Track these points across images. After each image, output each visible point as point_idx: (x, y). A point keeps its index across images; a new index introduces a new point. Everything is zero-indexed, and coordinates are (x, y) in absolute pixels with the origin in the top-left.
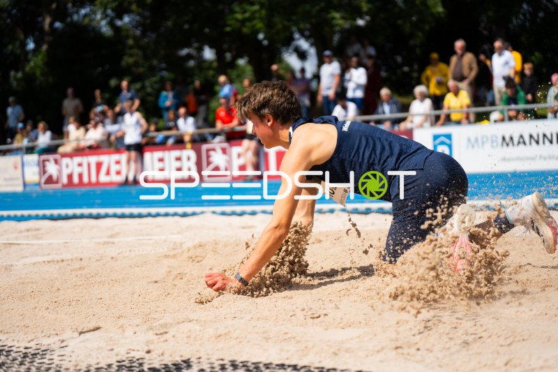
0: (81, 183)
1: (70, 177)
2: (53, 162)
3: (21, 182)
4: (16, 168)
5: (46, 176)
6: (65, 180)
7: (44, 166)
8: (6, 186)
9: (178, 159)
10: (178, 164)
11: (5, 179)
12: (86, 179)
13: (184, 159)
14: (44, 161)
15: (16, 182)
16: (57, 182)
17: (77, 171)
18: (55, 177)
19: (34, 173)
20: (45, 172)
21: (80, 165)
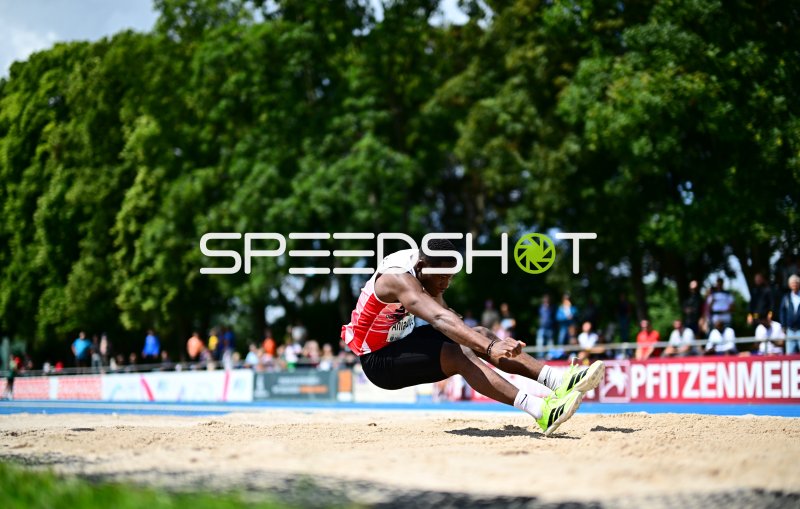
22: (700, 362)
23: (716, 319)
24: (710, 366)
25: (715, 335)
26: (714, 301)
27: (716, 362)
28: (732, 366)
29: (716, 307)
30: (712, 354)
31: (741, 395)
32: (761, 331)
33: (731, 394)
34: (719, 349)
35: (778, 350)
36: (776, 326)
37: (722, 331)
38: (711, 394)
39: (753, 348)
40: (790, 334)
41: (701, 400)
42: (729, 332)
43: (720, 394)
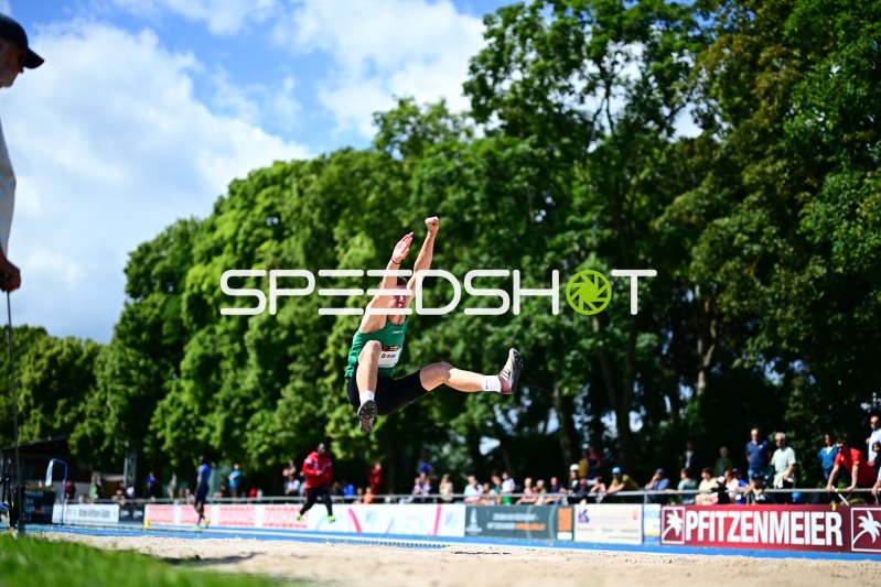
0: (706, 541)
1: (695, 532)
2: (676, 513)
3: (639, 535)
4: (635, 518)
5: (669, 529)
6: (689, 537)
7: (667, 519)
8: (624, 538)
9: (821, 522)
10: (821, 528)
11: (623, 531)
12: (712, 538)
13: (828, 522)
14: (667, 512)
15: (634, 535)
16: (679, 538)
17: (703, 526)
18: (677, 533)
19: (655, 526)
20: (667, 525)
21: (707, 520)
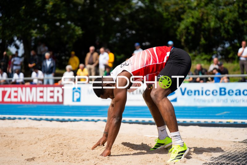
22: (11, 87)
23: (15, 68)
24: (15, 89)
25: (15, 76)
26: (14, 61)
27: (18, 87)
28: (24, 89)
29: (15, 63)
30: (15, 84)
31: (27, 100)
32: (34, 74)
33: (23, 100)
34: (18, 81)
35: (40, 82)
36: (40, 73)
37: (18, 74)
38: (15, 100)
39: (31, 81)
40: (46, 76)
41: (11, 102)
42: (22, 75)
43: (19, 100)
